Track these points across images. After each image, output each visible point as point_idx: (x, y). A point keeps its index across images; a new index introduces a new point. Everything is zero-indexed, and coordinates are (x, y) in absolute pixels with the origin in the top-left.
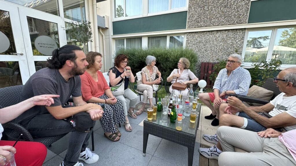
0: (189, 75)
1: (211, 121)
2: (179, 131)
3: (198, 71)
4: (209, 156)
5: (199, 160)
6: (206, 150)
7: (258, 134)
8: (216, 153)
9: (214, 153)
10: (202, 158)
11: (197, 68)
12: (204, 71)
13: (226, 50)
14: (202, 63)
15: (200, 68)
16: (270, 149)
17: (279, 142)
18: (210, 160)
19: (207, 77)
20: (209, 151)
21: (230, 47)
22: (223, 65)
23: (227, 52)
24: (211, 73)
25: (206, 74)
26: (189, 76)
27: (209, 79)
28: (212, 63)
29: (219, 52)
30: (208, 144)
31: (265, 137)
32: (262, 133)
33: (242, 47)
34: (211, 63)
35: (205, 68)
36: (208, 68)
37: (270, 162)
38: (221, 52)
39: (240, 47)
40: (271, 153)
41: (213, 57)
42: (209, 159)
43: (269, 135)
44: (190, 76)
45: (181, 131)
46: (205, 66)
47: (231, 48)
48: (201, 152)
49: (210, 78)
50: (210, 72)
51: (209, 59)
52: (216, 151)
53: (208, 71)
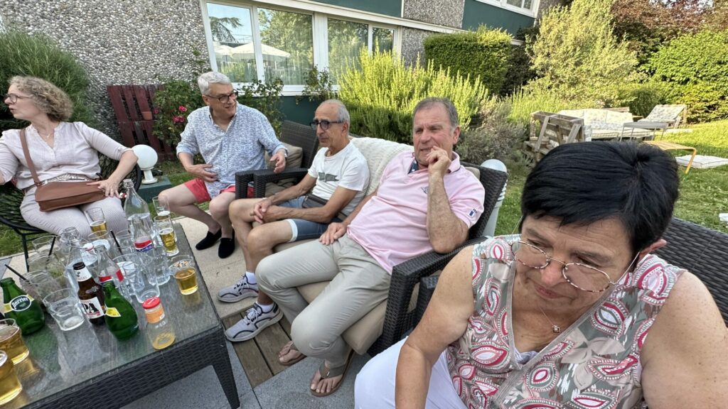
0: (89, 143)
1: (215, 249)
2: (171, 346)
3: (104, 114)
4: (252, 332)
5: (237, 358)
6: (241, 325)
7: (321, 241)
8: (264, 316)
9: (260, 318)
10: (242, 348)
11: (100, 108)
12: (128, 113)
13: (170, 48)
14: (110, 88)
15: (111, 104)
16: (347, 260)
17: (351, 243)
18: (257, 339)
19: (145, 132)
20: (248, 324)
21: (176, 41)
22: (177, 93)
23: (173, 53)
24: (154, 118)
25: (137, 123)
26: (92, 148)
27: (156, 136)
28: (143, 86)
29: (150, 53)
30: (238, 307)
31: (332, 242)
32: (324, 236)
33: (205, 43)
34: (139, 86)
35: (125, 103)
36: (137, 104)
37: (358, 283)
38: (159, 55)
39: (200, 41)
40: (352, 267)
41: (138, 68)
42: (254, 338)
43: (335, 237)
44: (94, 146)
45: (176, 344)
46: (124, 99)
47: (179, 44)
48: (234, 337)
49: (155, 132)
50: (148, 115)
51: (131, 76)
52: (262, 312)
53: (139, 113)
